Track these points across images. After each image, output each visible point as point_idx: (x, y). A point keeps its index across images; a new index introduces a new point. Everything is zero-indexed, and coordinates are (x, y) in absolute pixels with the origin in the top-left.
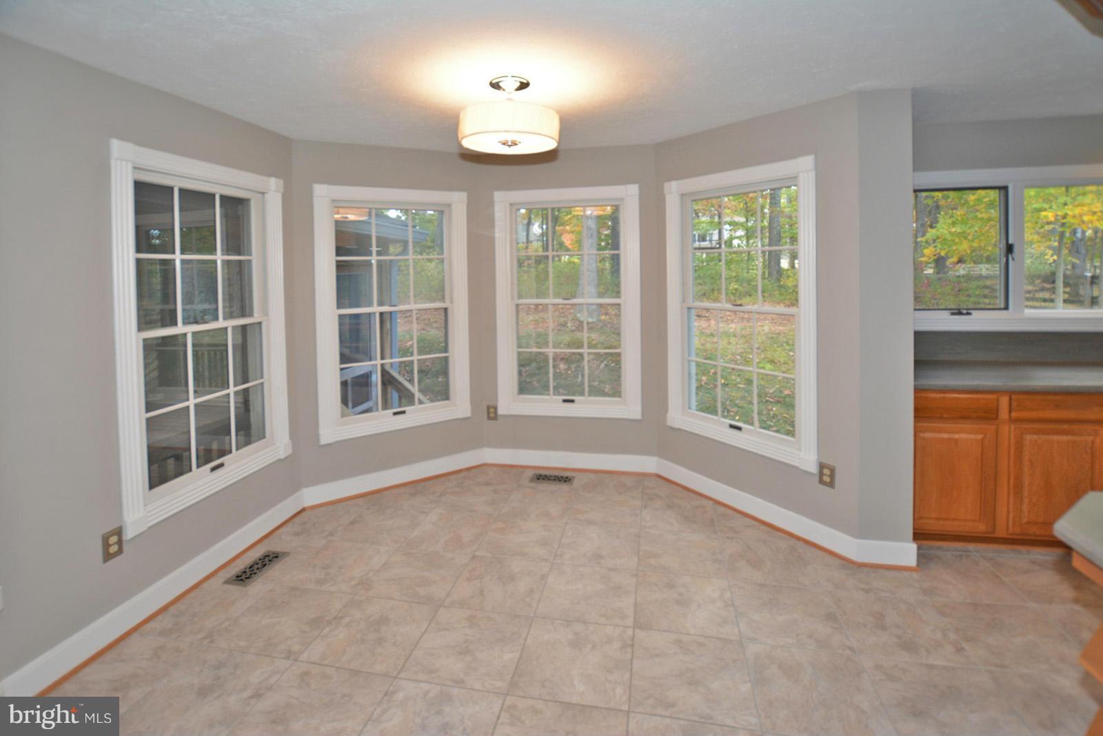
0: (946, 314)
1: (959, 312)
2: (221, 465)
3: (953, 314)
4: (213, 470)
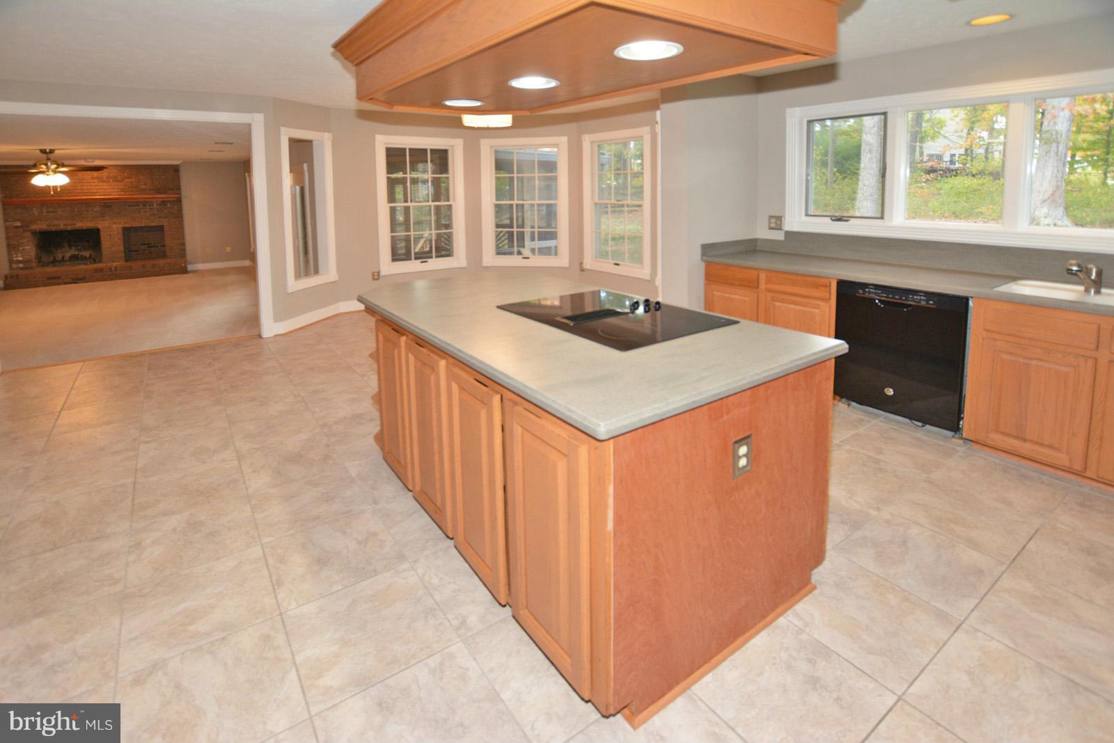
0: (828, 220)
1: (840, 219)
2: (426, 262)
3: (833, 220)
4: (422, 262)
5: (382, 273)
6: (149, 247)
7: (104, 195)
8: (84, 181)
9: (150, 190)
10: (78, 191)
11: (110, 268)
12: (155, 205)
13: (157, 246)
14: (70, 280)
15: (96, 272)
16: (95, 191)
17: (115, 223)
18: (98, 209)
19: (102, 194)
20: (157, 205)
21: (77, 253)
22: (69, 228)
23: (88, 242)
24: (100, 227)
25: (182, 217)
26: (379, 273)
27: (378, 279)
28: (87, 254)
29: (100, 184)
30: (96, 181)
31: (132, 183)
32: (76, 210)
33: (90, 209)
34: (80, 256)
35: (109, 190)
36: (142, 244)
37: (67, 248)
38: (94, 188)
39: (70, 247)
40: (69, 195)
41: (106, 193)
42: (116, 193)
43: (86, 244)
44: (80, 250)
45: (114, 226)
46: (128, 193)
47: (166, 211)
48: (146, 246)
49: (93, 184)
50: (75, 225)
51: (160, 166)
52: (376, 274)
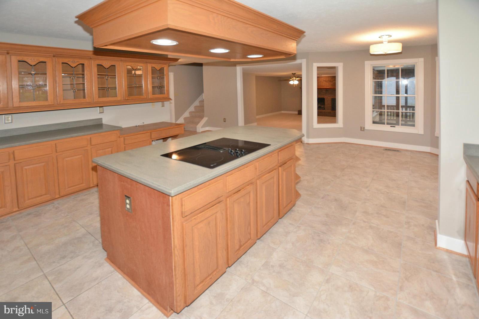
2: (394, 127)
4: (391, 126)
5: (366, 128)
11: (324, 112)
17: (329, 96)
18: (324, 91)
24: (325, 97)
26: (364, 128)
27: (364, 131)
30: (324, 82)
45: (329, 98)
52: (363, 128)
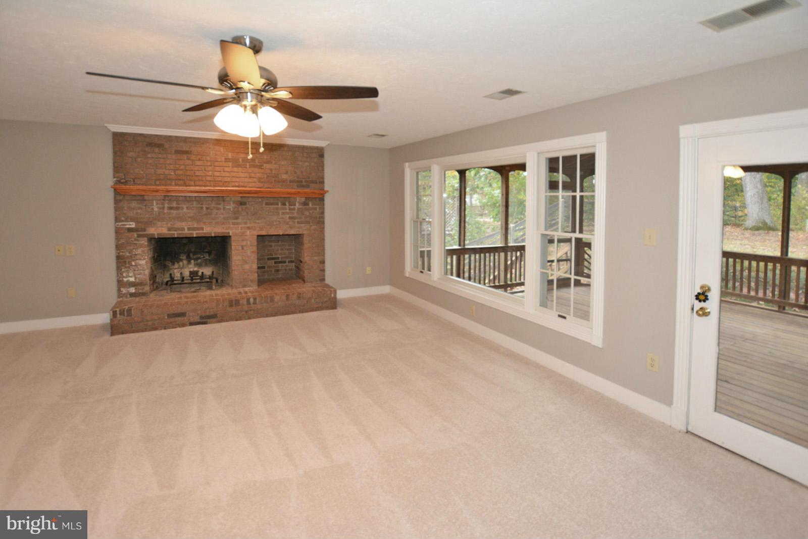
6: (275, 263)
7: (238, 186)
8: (216, 164)
9: (291, 181)
10: (208, 178)
12: (297, 204)
13: (285, 262)
14: (197, 319)
15: (231, 306)
16: (228, 179)
17: (248, 228)
18: (230, 206)
19: (237, 184)
20: (300, 204)
21: (196, 269)
22: (195, 234)
23: (210, 253)
24: (231, 233)
25: (323, 223)
28: (207, 271)
29: (235, 169)
31: (271, 170)
32: (204, 207)
33: (221, 206)
34: (200, 274)
35: (246, 180)
36: (269, 259)
37: (185, 262)
38: (227, 174)
39: (189, 259)
40: (197, 183)
41: (241, 184)
42: (253, 185)
43: (207, 257)
44: (200, 265)
45: (249, 233)
46: (266, 185)
47: (307, 213)
48: (273, 261)
49: (226, 169)
50: (202, 229)
51: (304, 148)
